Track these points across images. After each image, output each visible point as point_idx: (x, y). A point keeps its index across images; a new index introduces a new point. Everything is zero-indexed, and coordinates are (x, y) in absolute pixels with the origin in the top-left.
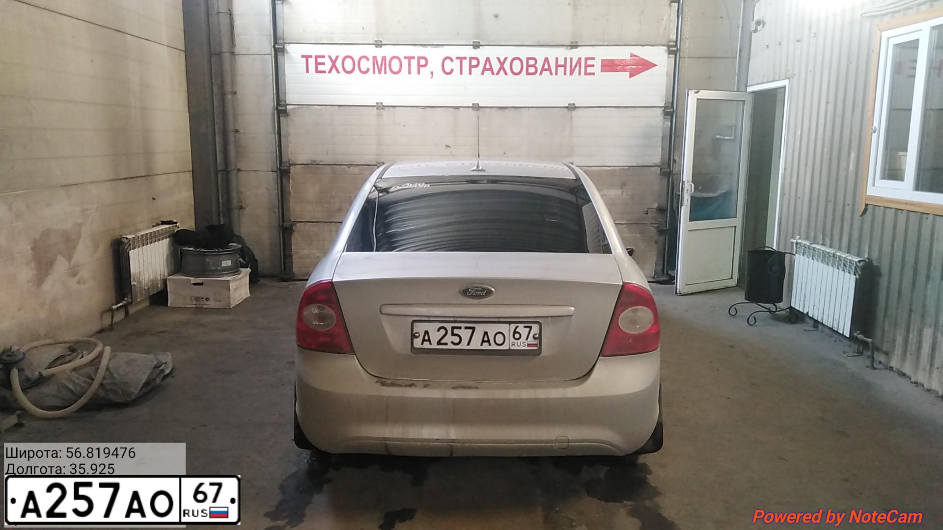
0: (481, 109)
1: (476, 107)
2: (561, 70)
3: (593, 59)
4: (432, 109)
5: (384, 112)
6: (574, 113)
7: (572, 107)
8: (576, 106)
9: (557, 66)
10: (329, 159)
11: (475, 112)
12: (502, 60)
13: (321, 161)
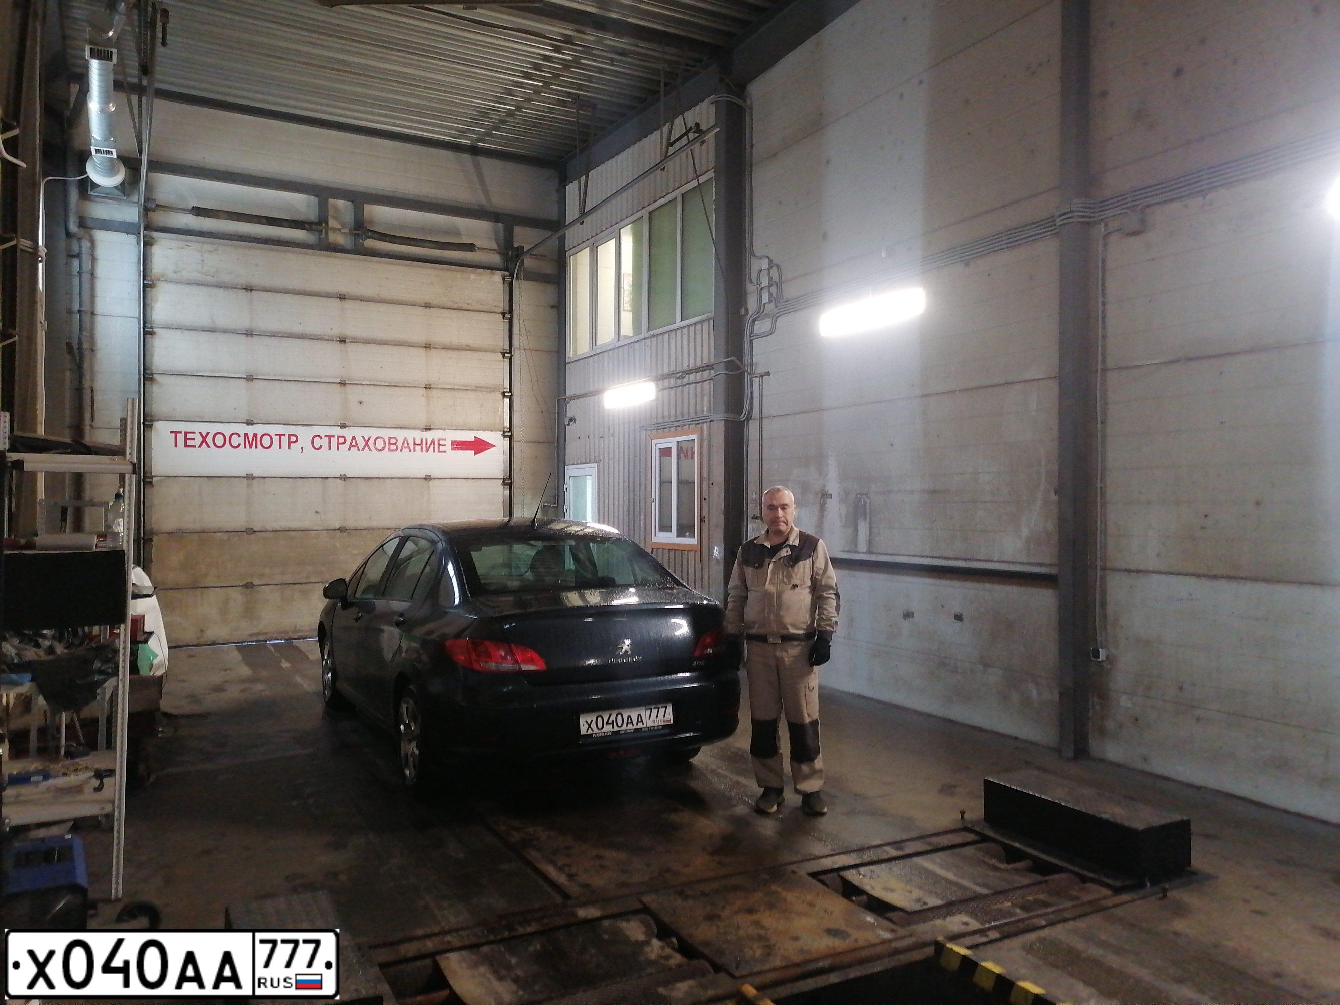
0: (349, 480)
1: (344, 478)
2: (418, 448)
3: (445, 440)
4: (302, 480)
5: (255, 482)
6: (431, 483)
7: (428, 478)
8: (432, 477)
9: (415, 444)
10: (197, 526)
11: (342, 482)
12: (367, 439)
13: (187, 529)
